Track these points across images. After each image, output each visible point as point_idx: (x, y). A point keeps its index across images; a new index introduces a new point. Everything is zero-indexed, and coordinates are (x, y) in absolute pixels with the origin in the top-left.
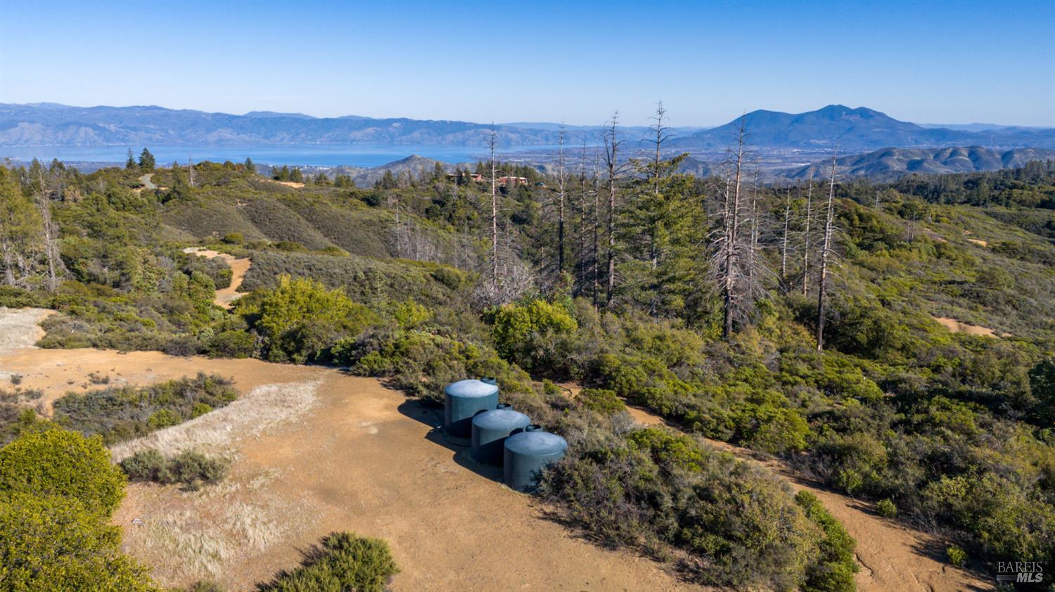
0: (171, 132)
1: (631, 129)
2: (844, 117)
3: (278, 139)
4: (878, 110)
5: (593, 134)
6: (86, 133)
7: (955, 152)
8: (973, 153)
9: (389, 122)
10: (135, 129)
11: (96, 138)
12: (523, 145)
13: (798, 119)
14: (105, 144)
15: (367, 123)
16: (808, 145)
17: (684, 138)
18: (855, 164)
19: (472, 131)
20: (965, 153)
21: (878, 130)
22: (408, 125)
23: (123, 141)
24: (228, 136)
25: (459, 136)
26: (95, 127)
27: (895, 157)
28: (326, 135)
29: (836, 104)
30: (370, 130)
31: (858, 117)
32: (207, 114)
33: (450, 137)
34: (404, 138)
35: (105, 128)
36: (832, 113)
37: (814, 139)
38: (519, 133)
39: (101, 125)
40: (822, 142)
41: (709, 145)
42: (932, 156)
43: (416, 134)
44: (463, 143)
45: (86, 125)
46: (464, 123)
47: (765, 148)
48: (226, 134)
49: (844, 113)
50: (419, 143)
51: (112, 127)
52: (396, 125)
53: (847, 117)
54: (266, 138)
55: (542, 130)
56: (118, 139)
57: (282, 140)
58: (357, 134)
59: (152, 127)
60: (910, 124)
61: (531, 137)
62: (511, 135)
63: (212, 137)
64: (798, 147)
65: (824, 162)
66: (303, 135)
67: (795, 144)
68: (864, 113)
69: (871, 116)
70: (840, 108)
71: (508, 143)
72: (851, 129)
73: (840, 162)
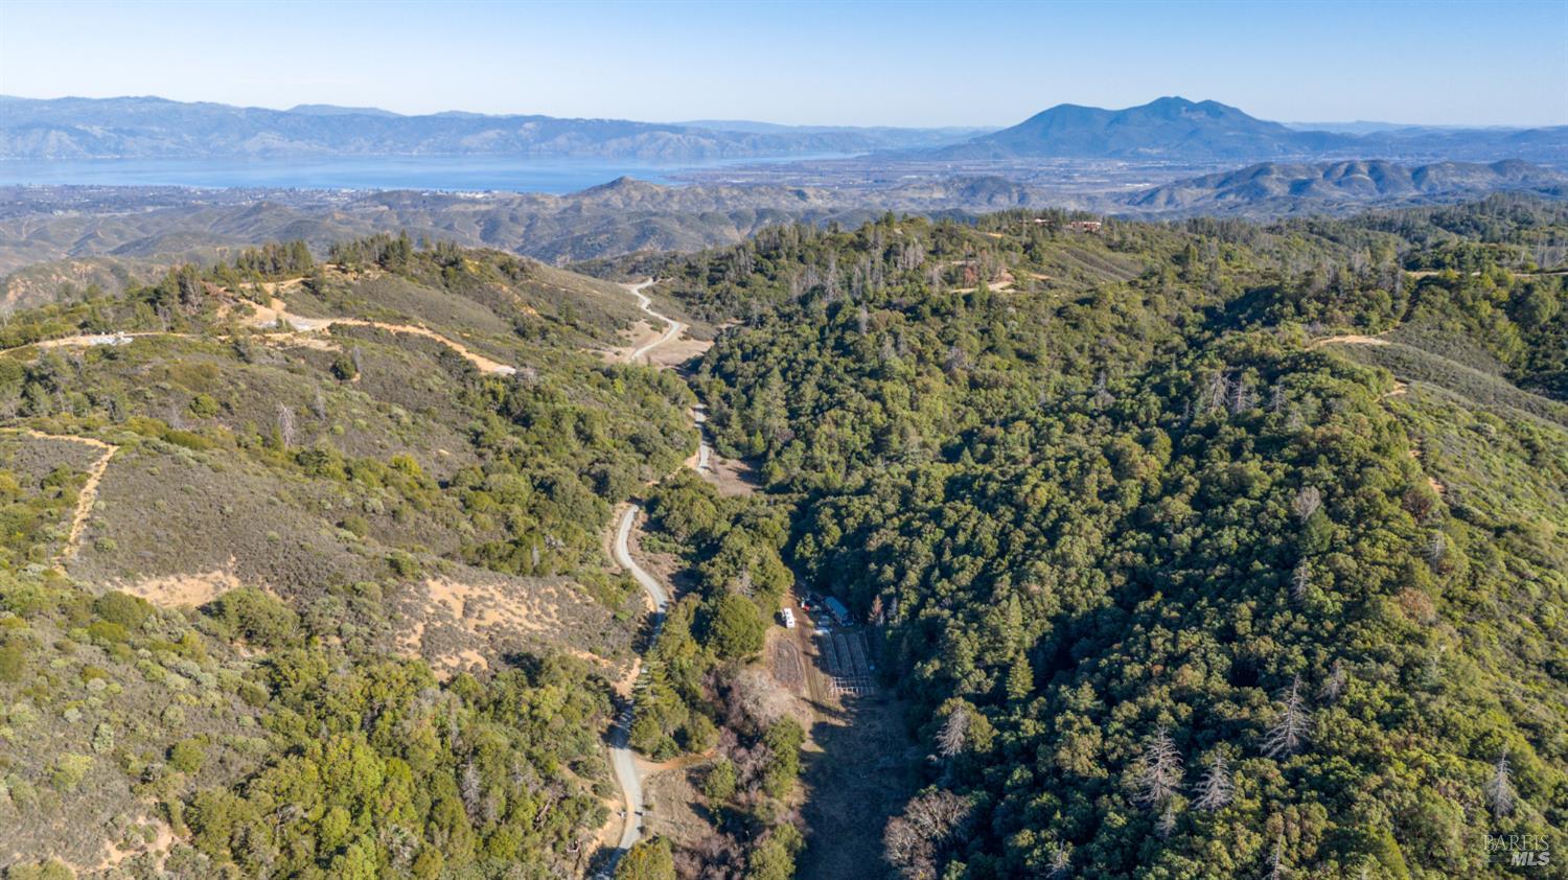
0: (187, 137)
1: (873, 130)
2: (1184, 114)
3: (353, 148)
4: (1230, 104)
5: (821, 140)
6: (59, 140)
7: (1351, 169)
8: (1375, 168)
9: (516, 122)
10: (132, 133)
11: (75, 147)
12: (722, 157)
13: (1119, 118)
14: (90, 156)
15: (483, 123)
16: (1137, 156)
19: (646, 135)
20: (1365, 169)
21: (1231, 133)
22: (549, 127)
23: (116, 151)
24: (277, 144)
25: (627, 142)
26: (71, 131)
27: (1274, 176)
28: (425, 142)
29: (1172, 96)
30: (491, 134)
31: (1203, 115)
32: (239, 110)
33: (613, 144)
34: (543, 146)
35: (85, 132)
36: (1167, 108)
37: (1144, 147)
38: (712, 136)
39: (80, 127)
40: (1155, 151)
41: (996, 156)
42: (1321, 174)
43: (561, 140)
44: (633, 153)
45: (58, 128)
46: (631, 124)
47: (1076, 162)
48: (273, 139)
49: (1183, 108)
50: (567, 154)
51: (97, 130)
52: (528, 125)
53: (1187, 115)
54: (333, 146)
55: (747, 134)
56: (109, 149)
57: (359, 149)
58: (470, 141)
59: (157, 129)
60: (1275, 124)
61: (733, 144)
62: (703, 141)
63: (252, 145)
64: (1123, 159)
65: (1178, 183)
66: (389, 142)
67: (1118, 154)
68: (1212, 108)
69: (1221, 113)
70: (1178, 101)
71: (700, 153)
72: (1194, 133)
73: (1200, 183)
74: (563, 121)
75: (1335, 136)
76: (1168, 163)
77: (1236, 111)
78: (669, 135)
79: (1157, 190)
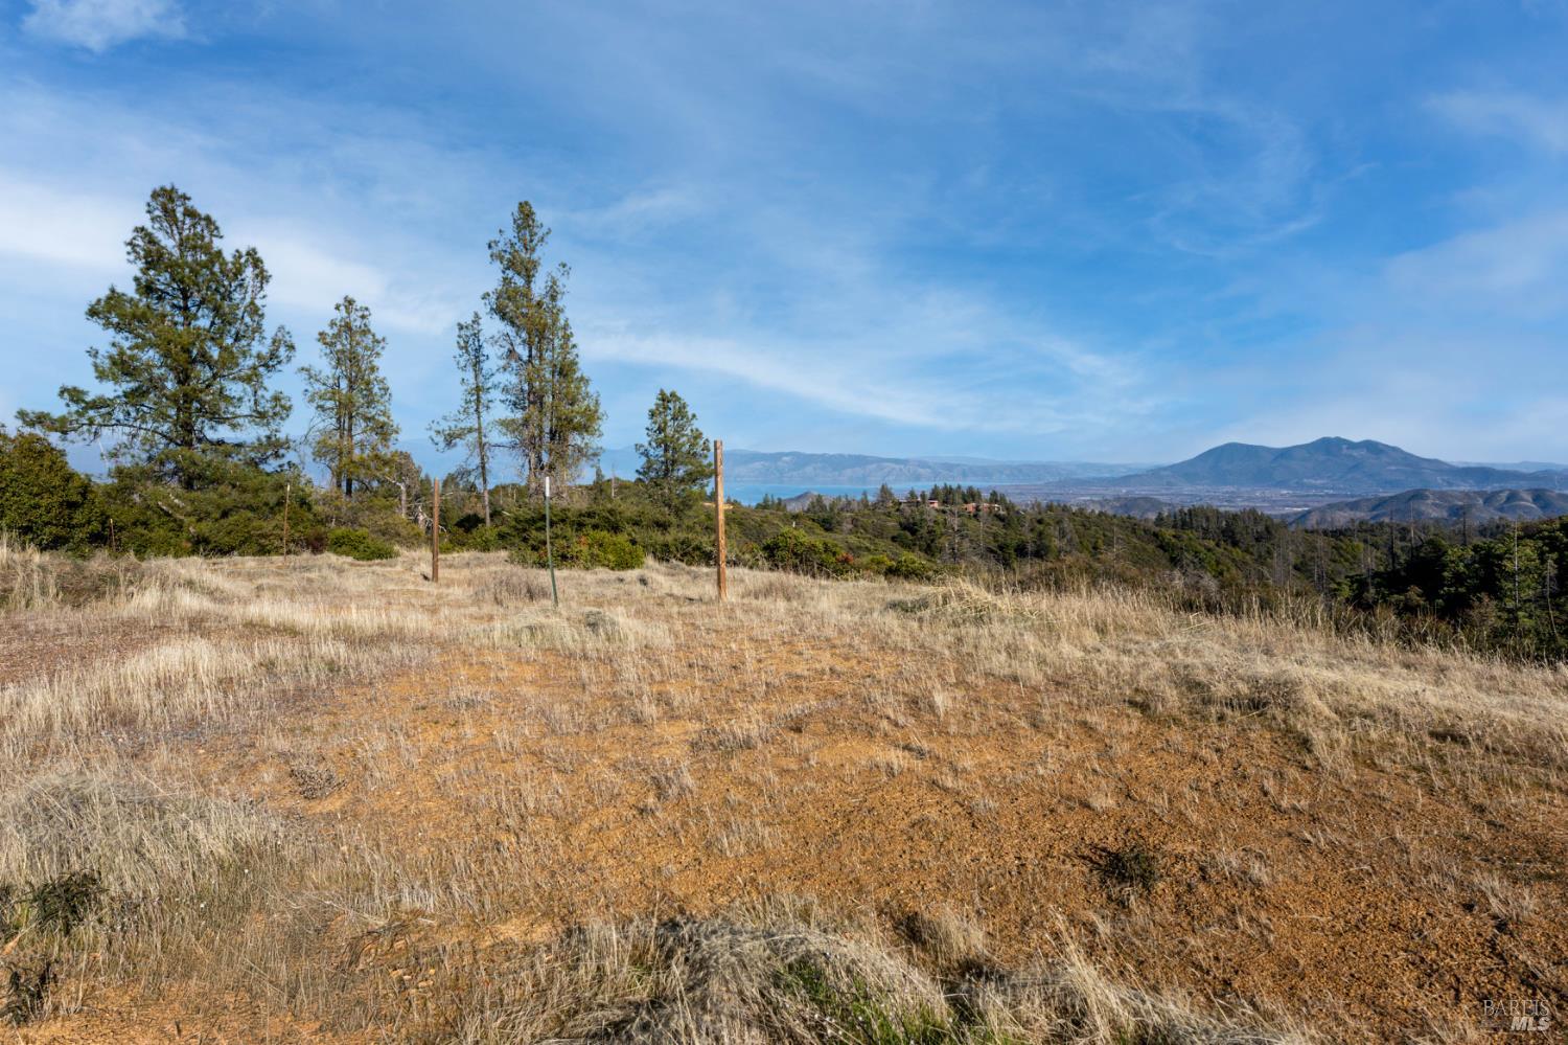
2: (1345, 451)
4: (1391, 444)
8: (1539, 497)
9: (778, 457)
13: (1285, 454)
16: (1301, 485)
17: (1136, 475)
18: (1374, 509)
19: (874, 466)
21: (1393, 468)
22: (801, 460)
27: (1429, 502)
29: (1332, 436)
30: (758, 465)
31: (1364, 452)
33: (849, 472)
34: (795, 473)
36: (1328, 447)
37: (1308, 478)
38: (929, 467)
40: (1319, 482)
41: (1169, 483)
42: (1481, 501)
43: (809, 470)
47: (1243, 489)
49: (1344, 446)
52: (785, 458)
53: (1349, 452)
62: (921, 470)
64: (1287, 488)
65: (1330, 506)
67: (1282, 484)
68: (1371, 447)
69: (1382, 451)
70: (1339, 442)
72: (1355, 467)
73: (1354, 506)
74: (812, 455)
75: (1498, 472)
76: (1331, 492)
77: (1395, 449)
78: (893, 465)
79: (1309, 512)
